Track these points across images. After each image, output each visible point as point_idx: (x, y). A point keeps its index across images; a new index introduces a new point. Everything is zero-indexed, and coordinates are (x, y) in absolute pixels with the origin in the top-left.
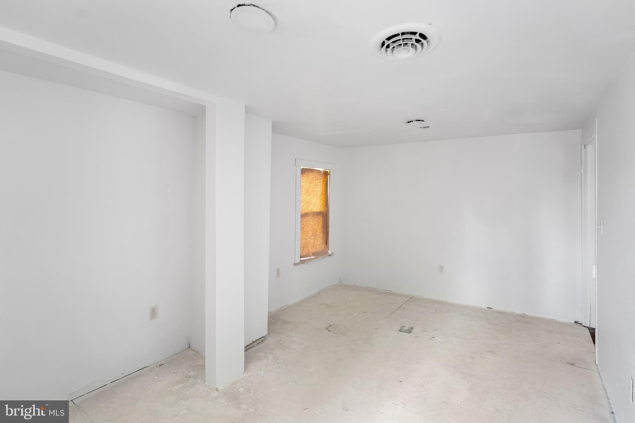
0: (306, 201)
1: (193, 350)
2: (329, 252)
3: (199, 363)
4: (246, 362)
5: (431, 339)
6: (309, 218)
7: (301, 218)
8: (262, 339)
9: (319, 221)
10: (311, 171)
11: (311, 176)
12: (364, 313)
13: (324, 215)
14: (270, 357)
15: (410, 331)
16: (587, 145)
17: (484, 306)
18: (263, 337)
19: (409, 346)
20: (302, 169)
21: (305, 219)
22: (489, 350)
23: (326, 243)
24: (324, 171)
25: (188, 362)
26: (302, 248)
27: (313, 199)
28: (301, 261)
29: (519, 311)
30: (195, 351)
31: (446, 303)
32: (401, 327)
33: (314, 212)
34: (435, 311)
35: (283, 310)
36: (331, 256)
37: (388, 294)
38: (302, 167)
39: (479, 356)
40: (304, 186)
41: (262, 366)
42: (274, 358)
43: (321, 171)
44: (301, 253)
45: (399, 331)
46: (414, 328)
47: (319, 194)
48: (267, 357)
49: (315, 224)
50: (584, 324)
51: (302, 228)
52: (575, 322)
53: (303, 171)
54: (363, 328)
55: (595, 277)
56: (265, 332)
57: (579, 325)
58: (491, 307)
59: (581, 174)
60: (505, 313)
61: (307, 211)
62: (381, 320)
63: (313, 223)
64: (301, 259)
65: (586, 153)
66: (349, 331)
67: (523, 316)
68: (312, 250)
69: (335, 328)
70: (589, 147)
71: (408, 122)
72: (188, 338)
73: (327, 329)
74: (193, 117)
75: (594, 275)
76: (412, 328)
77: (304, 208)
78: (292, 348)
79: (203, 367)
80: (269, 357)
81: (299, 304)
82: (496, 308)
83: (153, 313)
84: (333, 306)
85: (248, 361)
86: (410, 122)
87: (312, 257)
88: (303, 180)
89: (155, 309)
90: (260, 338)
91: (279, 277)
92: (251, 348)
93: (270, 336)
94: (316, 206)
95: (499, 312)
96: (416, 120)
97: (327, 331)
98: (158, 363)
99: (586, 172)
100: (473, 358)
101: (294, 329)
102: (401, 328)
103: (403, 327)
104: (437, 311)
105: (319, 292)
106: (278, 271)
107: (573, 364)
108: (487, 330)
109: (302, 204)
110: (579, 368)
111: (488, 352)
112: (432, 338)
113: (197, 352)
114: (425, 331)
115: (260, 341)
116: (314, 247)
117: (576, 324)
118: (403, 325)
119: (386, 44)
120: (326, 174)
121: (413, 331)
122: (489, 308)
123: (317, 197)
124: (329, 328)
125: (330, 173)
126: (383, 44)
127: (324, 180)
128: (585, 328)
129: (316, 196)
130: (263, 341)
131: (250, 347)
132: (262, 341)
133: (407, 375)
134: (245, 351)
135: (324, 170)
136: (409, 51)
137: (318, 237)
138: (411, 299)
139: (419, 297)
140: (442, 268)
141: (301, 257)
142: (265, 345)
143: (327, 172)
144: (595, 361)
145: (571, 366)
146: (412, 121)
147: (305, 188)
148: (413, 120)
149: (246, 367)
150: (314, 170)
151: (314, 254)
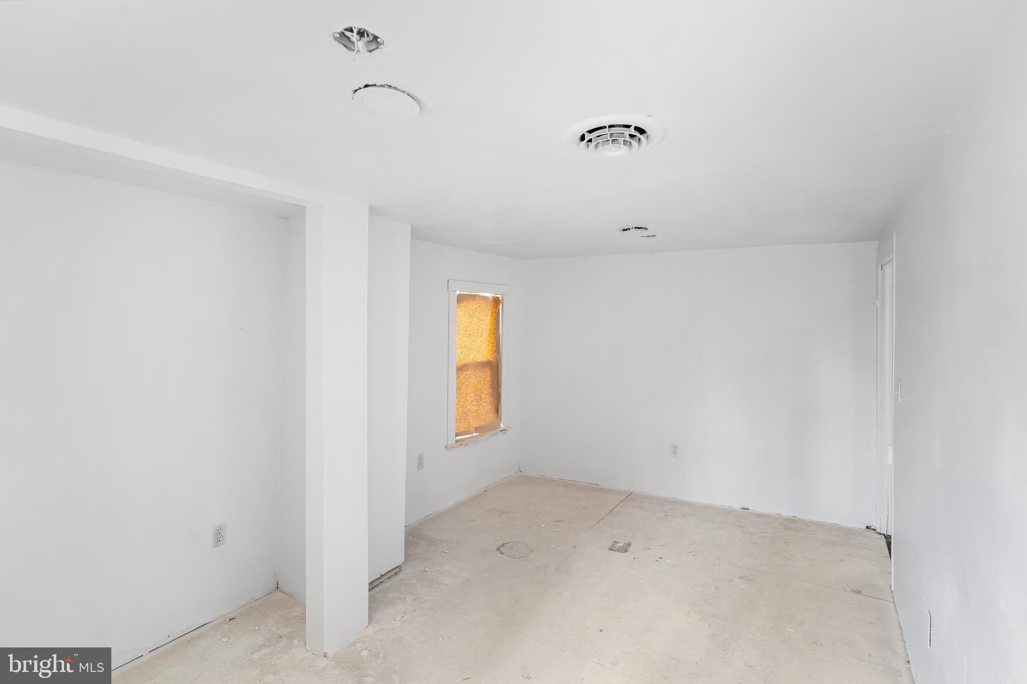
0: (465, 346)
1: (284, 593)
2: (501, 425)
3: (294, 614)
4: (371, 609)
5: (657, 561)
6: (470, 373)
7: (457, 374)
8: (397, 570)
9: (486, 375)
10: (473, 297)
11: (473, 305)
12: (556, 521)
13: (494, 367)
14: (409, 599)
15: (625, 549)
16: (885, 265)
17: (737, 506)
18: (396, 568)
19: (624, 572)
20: (459, 296)
21: (463, 374)
22: (741, 576)
23: (497, 411)
24: (493, 298)
25: (275, 613)
26: (459, 420)
27: (476, 342)
28: (457, 441)
29: (786, 513)
30: (287, 595)
31: (681, 503)
32: (612, 543)
33: (478, 362)
34: (665, 515)
35: (428, 521)
36: (504, 432)
37: (594, 490)
38: (458, 292)
39: (728, 584)
40: (462, 322)
41: (396, 615)
42: (415, 600)
43: (489, 298)
44: (457, 428)
45: (610, 549)
46: (632, 544)
47: (486, 334)
48: (404, 600)
49: (480, 381)
50: (878, 531)
51: (458, 389)
52: (867, 528)
53: (461, 299)
54: (555, 546)
55: (891, 464)
56: (400, 559)
57: (872, 532)
58: (747, 508)
59: (877, 307)
60: (768, 516)
61: (466, 361)
62: (582, 533)
63: (476, 380)
64: (458, 438)
65: (883, 276)
66: (532, 552)
67: (793, 520)
68: (475, 424)
69: (511, 548)
70: (887, 268)
71: (624, 230)
72: (275, 574)
73: (498, 549)
74: (282, 218)
75: (890, 461)
76: (629, 545)
77: (462, 357)
78: (443, 584)
79: (302, 619)
80: (407, 599)
81: (453, 511)
82: (755, 507)
83: (219, 537)
84: (508, 512)
85: (374, 605)
86: (627, 230)
87: (475, 434)
88: (460, 313)
89: (222, 530)
90: (393, 569)
91: (423, 468)
92: (377, 585)
93: (408, 565)
94: (481, 352)
95: (759, 515)
96: (635, 228)
97: (498, 552)
98: (226, 617)
99: (883, 305)
100: (717, 588)
101: (446, 552)
102: (612, 545)
103: (616, 542)
104: (666, 516)
105: (485, 489)
106: (420, 458)
107: (859, 592)
108: (740, 544)
109: (459, 351)
110: (867, 598)
111: (740, 578)
112: (659, 559)
113: (291, 596)
114: (649, 549)
115: (392, 573)
116: (478, 418)
117: (868, 530)
118: (616, 540)
119: (587, 139)
120: (496, 301)
121: (630, 549)
122: (745, 509)
123: (482, 339)
124: (502, 549)
125: (502, 300)
126: (583, 138)
127: (494, 310)
128: (880, 536)
129: (480, 337)
130: (398, 573)
131: (376, 583)
132: (396, 573)
133: (619, 618)
134: (370, 590)
135: (493, 295)
136: (620, 148)
137: (485, 402)
138: (629, 497)
139: (641, 493)
140: (675, 449)
141: (457, 435)
142: (401, 580)
143: (499, 297)
144: (891, 585)
145: (857, 596)
146: (629, 229)
147: (462, 325)
148: (631, 228)
149: (370, 618)
150: (477, 295)
151: (477, 429)
